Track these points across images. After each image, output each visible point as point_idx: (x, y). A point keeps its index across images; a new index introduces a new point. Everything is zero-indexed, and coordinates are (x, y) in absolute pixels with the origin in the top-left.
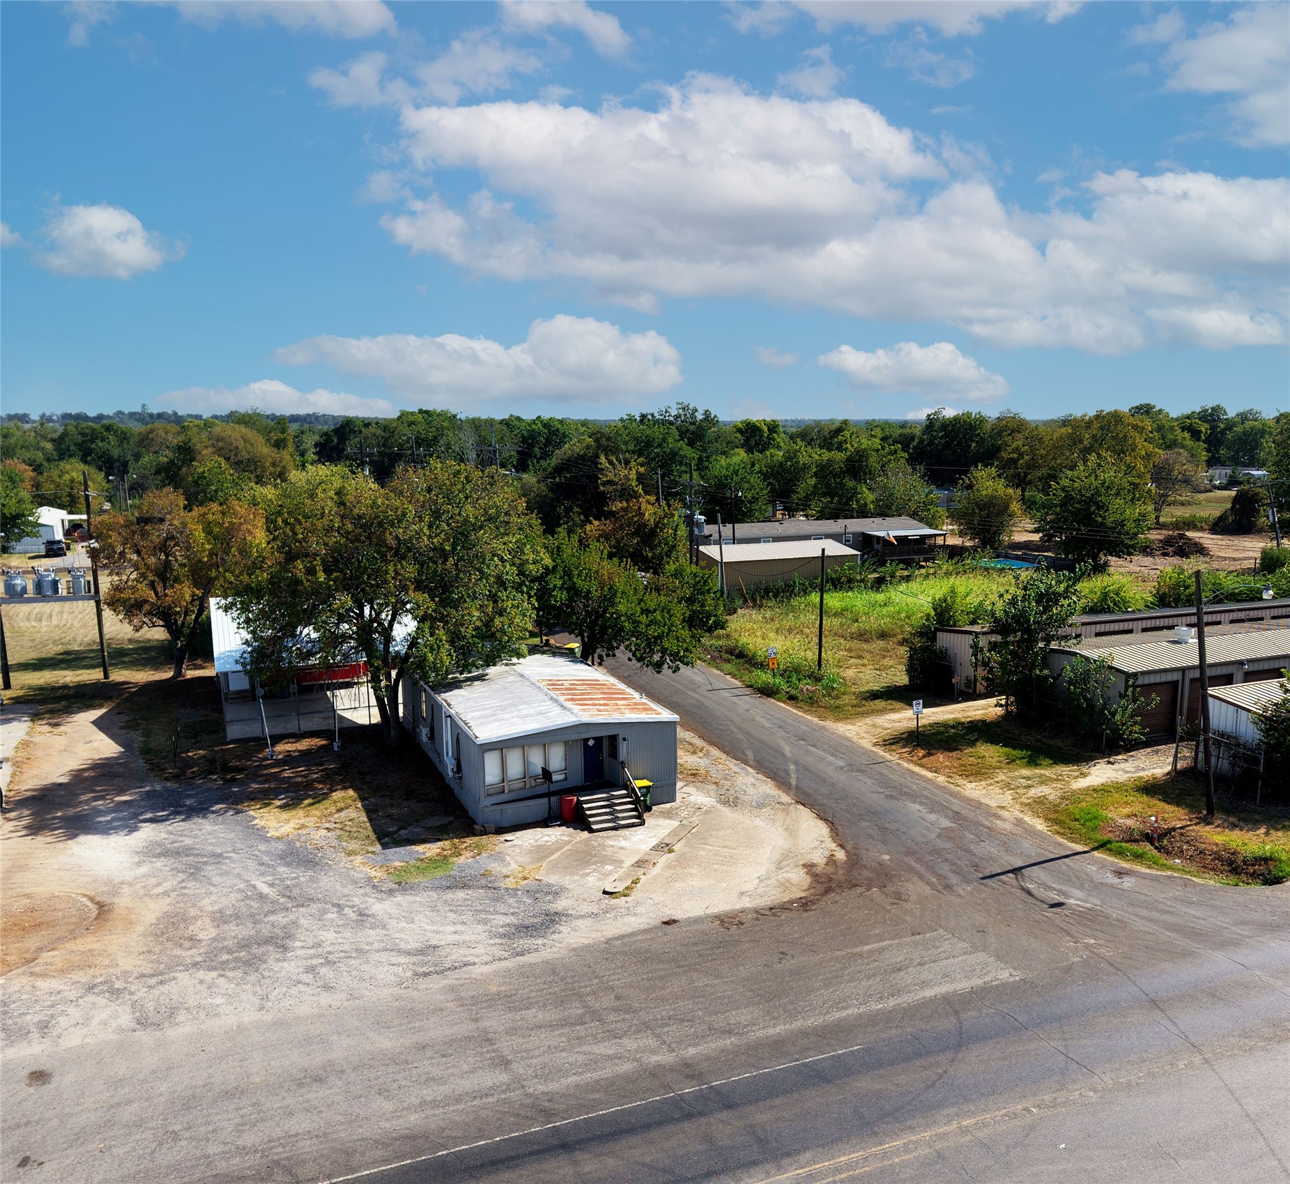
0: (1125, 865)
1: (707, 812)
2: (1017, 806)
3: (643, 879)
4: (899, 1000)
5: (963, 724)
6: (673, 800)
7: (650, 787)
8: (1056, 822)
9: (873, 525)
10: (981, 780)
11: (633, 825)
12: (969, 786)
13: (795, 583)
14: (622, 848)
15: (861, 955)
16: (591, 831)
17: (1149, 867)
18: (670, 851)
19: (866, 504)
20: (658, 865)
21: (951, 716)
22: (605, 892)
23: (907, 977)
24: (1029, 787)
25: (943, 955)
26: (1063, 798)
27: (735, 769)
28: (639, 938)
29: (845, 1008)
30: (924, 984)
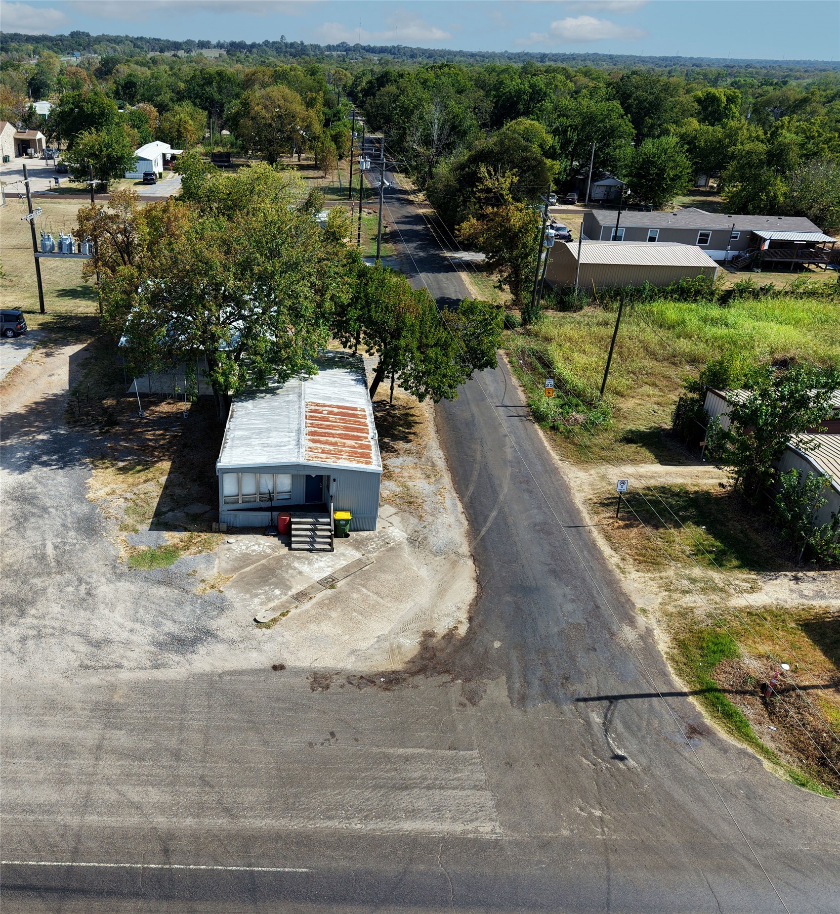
0: (708, 721)
1: (392, 549)
2: (658, 614)
3: (293, 611)
4: (381, 825)
5: (687, 492)
6: (372, 528)
7: (349, 520)
8: (682, 645)
9: (766, 225)
10: (649, 571)
11: (324, 550)
12: (635, 575)
13: (644, 289)
14: (300, 573)
15: (388, 758)
16: (291, 549)
17: (730, 732)
18: (332, 587)
19: (775, 196)
20: (314, 601)
21: (680, 481)
22: (255, 620)
23: (405, 799)
24: (685, 592)
25: (455, 783)
26: (709, 616)
27: (448, 503)
28: (245, 678)
29: (330, 818)
30: (413, 813)
